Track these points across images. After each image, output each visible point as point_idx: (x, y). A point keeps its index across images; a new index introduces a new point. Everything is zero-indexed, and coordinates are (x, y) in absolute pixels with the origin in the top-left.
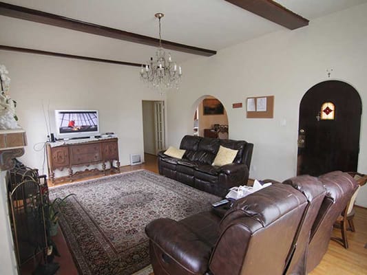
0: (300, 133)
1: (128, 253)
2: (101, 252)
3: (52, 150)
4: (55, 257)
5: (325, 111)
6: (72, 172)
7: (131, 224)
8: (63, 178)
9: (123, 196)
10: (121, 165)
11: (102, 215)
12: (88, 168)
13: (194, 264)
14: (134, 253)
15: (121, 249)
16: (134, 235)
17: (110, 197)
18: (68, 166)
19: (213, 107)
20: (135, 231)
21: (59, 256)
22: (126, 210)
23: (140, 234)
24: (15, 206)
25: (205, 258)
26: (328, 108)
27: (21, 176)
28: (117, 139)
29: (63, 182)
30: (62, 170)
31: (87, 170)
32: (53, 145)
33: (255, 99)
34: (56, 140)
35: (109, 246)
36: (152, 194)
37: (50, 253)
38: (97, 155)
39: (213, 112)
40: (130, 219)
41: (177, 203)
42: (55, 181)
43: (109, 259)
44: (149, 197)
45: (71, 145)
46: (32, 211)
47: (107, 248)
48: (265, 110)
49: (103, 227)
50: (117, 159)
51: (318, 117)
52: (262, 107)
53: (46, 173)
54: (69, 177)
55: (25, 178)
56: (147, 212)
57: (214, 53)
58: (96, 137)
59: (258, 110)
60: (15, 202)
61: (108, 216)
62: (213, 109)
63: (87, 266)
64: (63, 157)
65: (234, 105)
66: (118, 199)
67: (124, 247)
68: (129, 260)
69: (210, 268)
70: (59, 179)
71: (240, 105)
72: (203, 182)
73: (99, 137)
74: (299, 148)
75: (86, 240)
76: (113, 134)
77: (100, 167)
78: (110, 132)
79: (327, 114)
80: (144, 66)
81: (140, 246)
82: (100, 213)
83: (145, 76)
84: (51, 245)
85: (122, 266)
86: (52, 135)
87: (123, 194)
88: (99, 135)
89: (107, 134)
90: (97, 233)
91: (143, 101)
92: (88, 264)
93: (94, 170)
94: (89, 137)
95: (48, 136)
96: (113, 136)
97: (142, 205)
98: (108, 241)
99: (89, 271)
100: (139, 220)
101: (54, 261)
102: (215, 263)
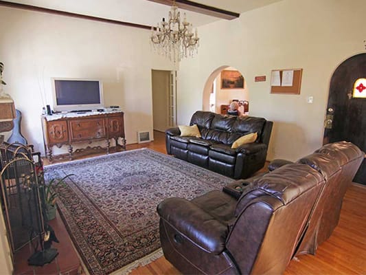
0: (328, 113)
1: (134, 238)
2: (106, 237)
3: (49, 123)
4: (53, 242)
5: (358, 88)
6: (71, 149)
7: (136, 207)
8: (61, 156)
9: (125, 176)
10: (127, 143)
11: (104, 197)
12: (90, 146)
13: (210, 244)
14: (141, 237)
15: (126, 233)
16: (141, 219)
17: (111, 178)
18: (67, 143)
19: (232, 80)
20: (141, 214)
21: (58, 242)
22: (130, 191)
23: (147, 218)
24: (7, 186)
25: (222, 237)
26: (361, 85)
27: (12, 153)
28: (122, 113)
29: (61, 161)
30: (60, 147)
31: (89, 147)
32: (50, 118)
33: (281, 73)
34: (53, 112)
35: (113, 230)
36: (157, 175)
37: (47, 238)
38: (100, 131)
39: (231, 85)
40: (135, 201)
41: (185, 185)
42: (53, 159)
43: (113, 243)
44: (154, 179)
45: (70, 119)
46: (25, 193)
47: (111, 232)
48: (291, 85)
49: (106, 209)
50: (123, 136)
51: (350, 95)
52: (288, 81)
53: (42, 150)
54: (68, 155)
55: (17, 155)
56: (153, 193)
57: (238, 15)
58: (98, 110)
59: (283, 85)
60: (7, 180)
61: (110, 199)
62: (233, 83)
63: (90, 251)
64: (61, 133)
65: (256, 78)
66: (120, 180)
67: (130, 231)
68: (136, 244)
69: (227, 247)
70: (57, 157)
71: (264, 78)
72: (218, 162)
73: (102, 110)
74: (326, 129)
75: (87, 224)
76: (118, 107)
77: (104, 145)
78: (115, 105)
79: (361, 91)
80: (155, 29)
81: (148, 229)
82: (101, 195)
83: (155, 40)
84: (48, 229)
85: (128, 250)
86: (48, 107)
87: (125, 175)
88: (102, 108)
89: (112, 107)
90: (99, 217)
91: (152, 70)
92: (92, 249)
93: (97, 148)
94: (91, 111)
95: (44, 108)
96: (119, 110)
97: (148, 187)
98: (111, 225)
99: (93, 256)
100: (145, 202)
101: (52, 247)
102: (232, 242)
